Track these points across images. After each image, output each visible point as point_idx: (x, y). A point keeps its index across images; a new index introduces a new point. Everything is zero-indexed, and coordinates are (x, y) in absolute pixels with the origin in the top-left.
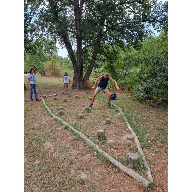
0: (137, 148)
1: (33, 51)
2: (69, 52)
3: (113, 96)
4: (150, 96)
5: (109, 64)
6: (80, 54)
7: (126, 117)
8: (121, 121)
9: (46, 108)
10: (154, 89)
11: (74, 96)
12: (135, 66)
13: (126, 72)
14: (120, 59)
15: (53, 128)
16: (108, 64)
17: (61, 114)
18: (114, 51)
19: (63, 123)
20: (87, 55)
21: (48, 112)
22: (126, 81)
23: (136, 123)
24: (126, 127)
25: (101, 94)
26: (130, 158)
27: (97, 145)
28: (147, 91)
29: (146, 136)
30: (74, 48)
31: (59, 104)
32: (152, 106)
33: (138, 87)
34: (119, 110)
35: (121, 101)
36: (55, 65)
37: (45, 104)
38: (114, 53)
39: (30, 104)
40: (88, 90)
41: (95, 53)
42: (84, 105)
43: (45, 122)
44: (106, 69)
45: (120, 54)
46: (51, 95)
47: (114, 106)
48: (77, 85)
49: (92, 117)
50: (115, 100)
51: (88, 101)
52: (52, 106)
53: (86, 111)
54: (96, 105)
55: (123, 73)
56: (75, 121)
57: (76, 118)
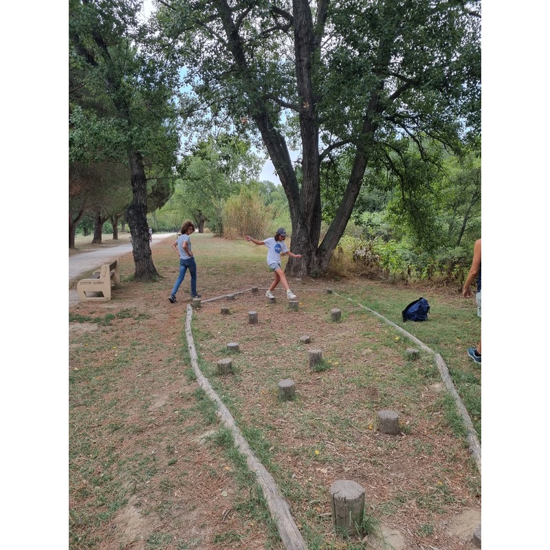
3: (415, 308)
5: (407, 197)
8: (446, 426)
9: (186, 345)
13: (465, 223)
14: (445, 181)
15: (180, 432)
16: (403, 199)
17: (224, 371)
18: (422, 158)
19: (219, 414)
21: (188, 361)
24: (466, 464)
31: (231, 329)
34: (436, 368)
36: (251, 206)
37: (189, 327)
38: (422, 161)
39: (147, 328)
40: (336, 280)
41: (358, 165)
42: (308, 337)
43: (164, 403)
44: (397, 213)
45: (444, 166)
46: (219, 298)
47: (417, 351)
48: (300, 265)
49: (331, 391)
50: (422, 321)
51: (326, 322)
52: (209, 336)
53: (311, 364)
54: (352, 340)
55: (456, 227)
56: (263, 407)
57: (271, 392)
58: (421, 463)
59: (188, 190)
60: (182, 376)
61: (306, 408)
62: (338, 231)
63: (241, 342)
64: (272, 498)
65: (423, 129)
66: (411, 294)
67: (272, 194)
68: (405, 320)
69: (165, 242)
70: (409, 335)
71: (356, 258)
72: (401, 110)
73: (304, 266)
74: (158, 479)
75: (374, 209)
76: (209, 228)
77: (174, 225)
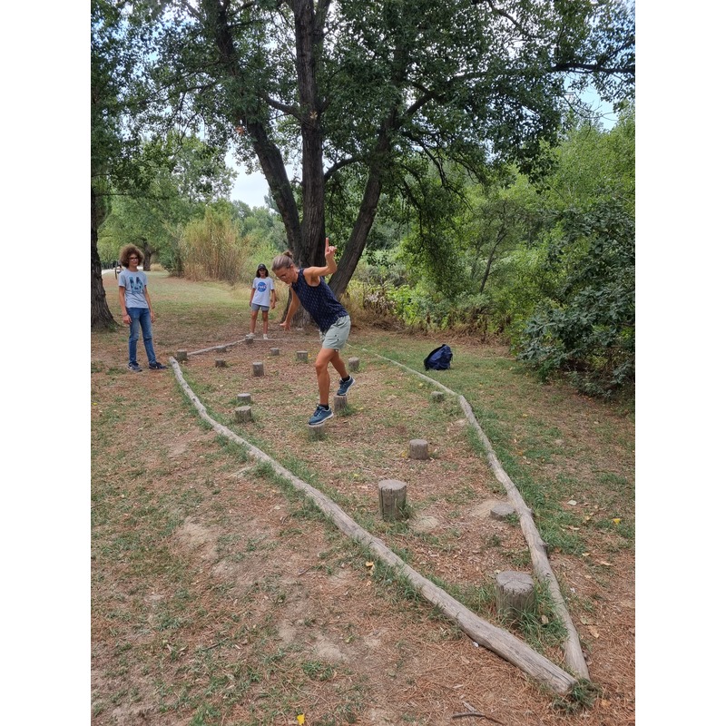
0: (529, 552)
1: (141, 181)
2: (273, 187)
3: (438, 356)
4: (580, 357)
5: (426, 231)
6: (314, 194)
7: (486, 433)
8: (469, 451)
9: (187, 398)
10: (597, 330)
11: (290, 354)
12: (523, 239)
13: (489, 266)
14: (468, 214)
15: (213, 471)
16: (421, 234)
17: (244, 419)
18: (443, 185)
19: (251, 453)
20: (342, 197)
21: (195, 413)
22: (489, 299)
23: (525, 457)
24: (486, 474)
25: (394, 348)
26: (502, 587)
27: (379, 537)
28: (570, 337)
29: (562, 508)
30: (294, 170)
31: (235, 381)
32: (586, 394)
33: (535, 323)
34: (460, 408)
35: (470, 374)
38: (443, 189)
43: (183, 450)
47: (441, 393)
50: (444, 369)
52: (210, 389)
53: (336, 409)
54: (374, 388)
55: (479, 270)
56: (294, 447)
57: (298, 435)
60: (193, 427)
62: (348, 270)
68: (427, 369)
70: (432, 381)
71: (367, 304)
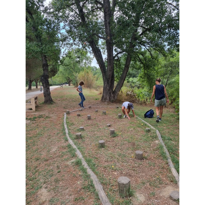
3: (149, 113)
5: (146, 72)
7: (167, 148)
8: (160, 156)
9: (64, 128)
11: (101, 112)
13: (167, 82)
14: (160, 66)
18: (152, 57)
19: (77, 153)
21: (65, 134)
24: (167, 170)
31: (81, 122)
34: (156, 135)
36: (88, 76)
37: (65, 121)
38: (151, 59)
39: (49, 122)
40: (120, 103)
41: (128, 60)
42: (110, 124)
43: (56, 150)
44: (142, 78)
45: (159, 60)
46: (76, 110)
47: (149, 129)
48: (107, 98)
49: (118, 144)
50: (151, 118)
51: (116, 119)
52: (73, 124)
53: (111, 134)
54: (126, 125)
55: (164, 83)
56: (93, 150)
57: (96, 145)
58: (151, 170)
59: (64, 70)
60: (62, 139)
61: (109, 150)
62: (121, 85)
63: (85, 127)
64: (96, 184)
65: (152, 47)
66: (147, 108)
67: (96, 71)
68: (145, 118)
69: (56, 89)
70: (147, 123)
71: (127, 95)
72: (144, 39)
73: (108, 98)
74: (54, 178)
75: (134, 77)
76: (73, 84)
77: (59, 83)
